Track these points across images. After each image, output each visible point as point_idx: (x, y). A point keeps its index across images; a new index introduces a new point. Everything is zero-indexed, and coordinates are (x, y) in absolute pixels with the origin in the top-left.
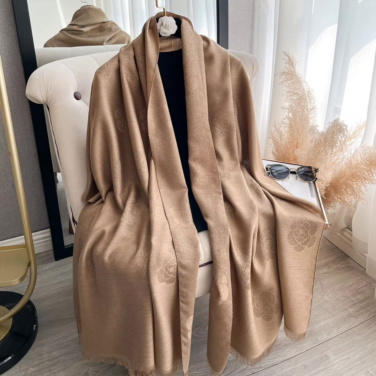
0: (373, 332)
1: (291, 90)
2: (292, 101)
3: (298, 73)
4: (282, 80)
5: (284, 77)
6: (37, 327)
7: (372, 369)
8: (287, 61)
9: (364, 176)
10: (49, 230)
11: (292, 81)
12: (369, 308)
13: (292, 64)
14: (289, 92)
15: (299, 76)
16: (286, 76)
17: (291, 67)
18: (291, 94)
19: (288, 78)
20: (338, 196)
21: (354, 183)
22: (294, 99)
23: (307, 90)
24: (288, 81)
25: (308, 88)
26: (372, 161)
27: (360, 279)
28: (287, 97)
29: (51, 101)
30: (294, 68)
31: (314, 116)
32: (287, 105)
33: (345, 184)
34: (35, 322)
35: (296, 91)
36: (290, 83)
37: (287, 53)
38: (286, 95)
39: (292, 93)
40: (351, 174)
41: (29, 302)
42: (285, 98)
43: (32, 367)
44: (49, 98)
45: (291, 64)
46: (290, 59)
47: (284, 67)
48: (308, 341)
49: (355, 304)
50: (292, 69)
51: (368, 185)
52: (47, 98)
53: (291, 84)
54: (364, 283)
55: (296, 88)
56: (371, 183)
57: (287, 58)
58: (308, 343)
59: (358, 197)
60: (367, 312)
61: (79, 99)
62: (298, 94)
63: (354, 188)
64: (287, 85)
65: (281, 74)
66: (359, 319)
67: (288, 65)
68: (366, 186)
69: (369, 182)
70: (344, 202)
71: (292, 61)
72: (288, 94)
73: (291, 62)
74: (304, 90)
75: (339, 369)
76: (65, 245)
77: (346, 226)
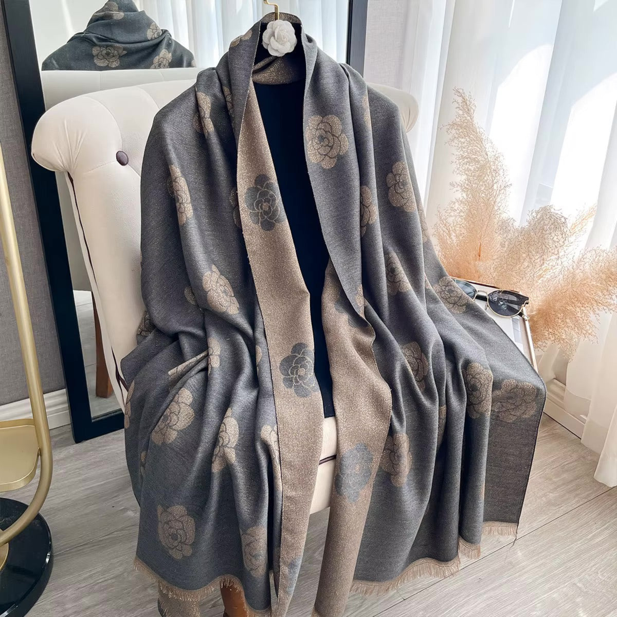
0: (583, 525)
1: (466, 154)
2: (467, 172)
3: (477, 126)
4: (450, 136)
5: (454, 131)
6: (51, 558)
7: (580, 581)
8: (461, 104)
9: (597, 298)
10: (64, 390)
11: (468, 140)
12: (578, 492)
13: (468, 110)
14: (463, 158)
15: (478, 130)
16: (458, 130)
17: (466, 115)
18: (466, 160)
19: (461, 133)
20: (550, 330)
21: (578, 309)
22: (471, 170)
23: (494, 154)
24: (460, 139)
25: (495, 151)
26: (611, 273)
27: (569, 451)
28: (458, 166)
30: (470, 116)
31: (504, 197)
32: (461, 178)
33: (564, 312)
34: (49, 548)
35: (474, 157)
36: (464, 143)
37: (461, 91)
38: (458, 162)
39: (467, 158)
40: (574, 295)
41: (38, 517)
42: (454, 166)
45: (467, 110)
46: (464, 101)
47: (454, 114)
49: (558, 487)
50: (469, 118)
51: (602, 313)
53: (466, 144)
54: (575, 456)
55: (474, 151)
56: (607, 310)
57: (460, 100)
59: (584, 332)
60: (575, 497)
61: (126, 163)
62: (478, 162)
63: (578, 318)
64: (460, 145)
65: (448, 127)
66: (562, 508)
67: (461, 112)
68: (598, 314)
69: (605, 308)
70: (560, 339)
71: (468, 104)
72: (460, 161)
73: (466, 106)
74: (487, 155)
76: (92, 416)
77: (555, 377)
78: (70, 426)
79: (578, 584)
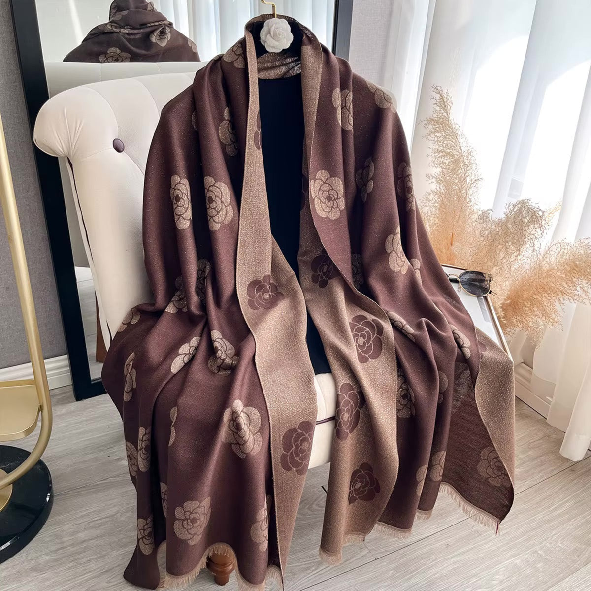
0: (546, 498)
1: (442, 148)
2: (442, 165)
3: (453, 122)
4: (428, 131)
5: (431, 127)
6: (51, 497)
7: (541, 548)
8: (438, 101)
9: (562, 288)
10: (66, 356)
11: (444, 135)
12: (543, 467)
13: (445, 106)
14: (439, 152)
15: (453, 126)
16: (435, 125)
17: (442, 111)
18: (441, 154)
19: (438, 129)
21: (544, 299)
22: (445, 163)
23: (468, 148)
24: (437, 134)
25: (469, 146)
26: (576, 265)
27: (535, 430)
28: (434, 159)
29: (75, 154)
30: (447, 113)
31: (475, 190)
32: (436, 171)
35: (448, 151)
36: (440, 138)
37: (439, 88)
38: (434, 155)
39: (442, 152)
40: (540, 286)
41: (40, 463)
42: (430, 159)
43: (47, 554)
44: (73, 148)
45: (443, 106)
46: (442, 98)
47: (432, 110)
48: (454, 514)
49: (523, 463)
50: (445, 114)
51: (567, 302)
52: (69, 148)
53: (441, 139)
54: (541, 435)
55: (449, 145)
56: (572, 301)
57: (438, 96)
58: (455, 517)
59: (551, 320)
60: (539, 472)
61: (121, 150)
62: (453, 156)
63: (544, 307)
64: (436, 139)
65: (426, 122)
66: (527, 482)
67: (438, 109)
68: (563, 304)
69: (570, 298)
70: (527, 327)
71: (445, 101)
72: (436, 154)
73: (443, 104)
74: (461, 150)
75: (494, 548)
76: (92, 378)
77: (523, 361)
78: (72, 387)
79: (539, 552)
